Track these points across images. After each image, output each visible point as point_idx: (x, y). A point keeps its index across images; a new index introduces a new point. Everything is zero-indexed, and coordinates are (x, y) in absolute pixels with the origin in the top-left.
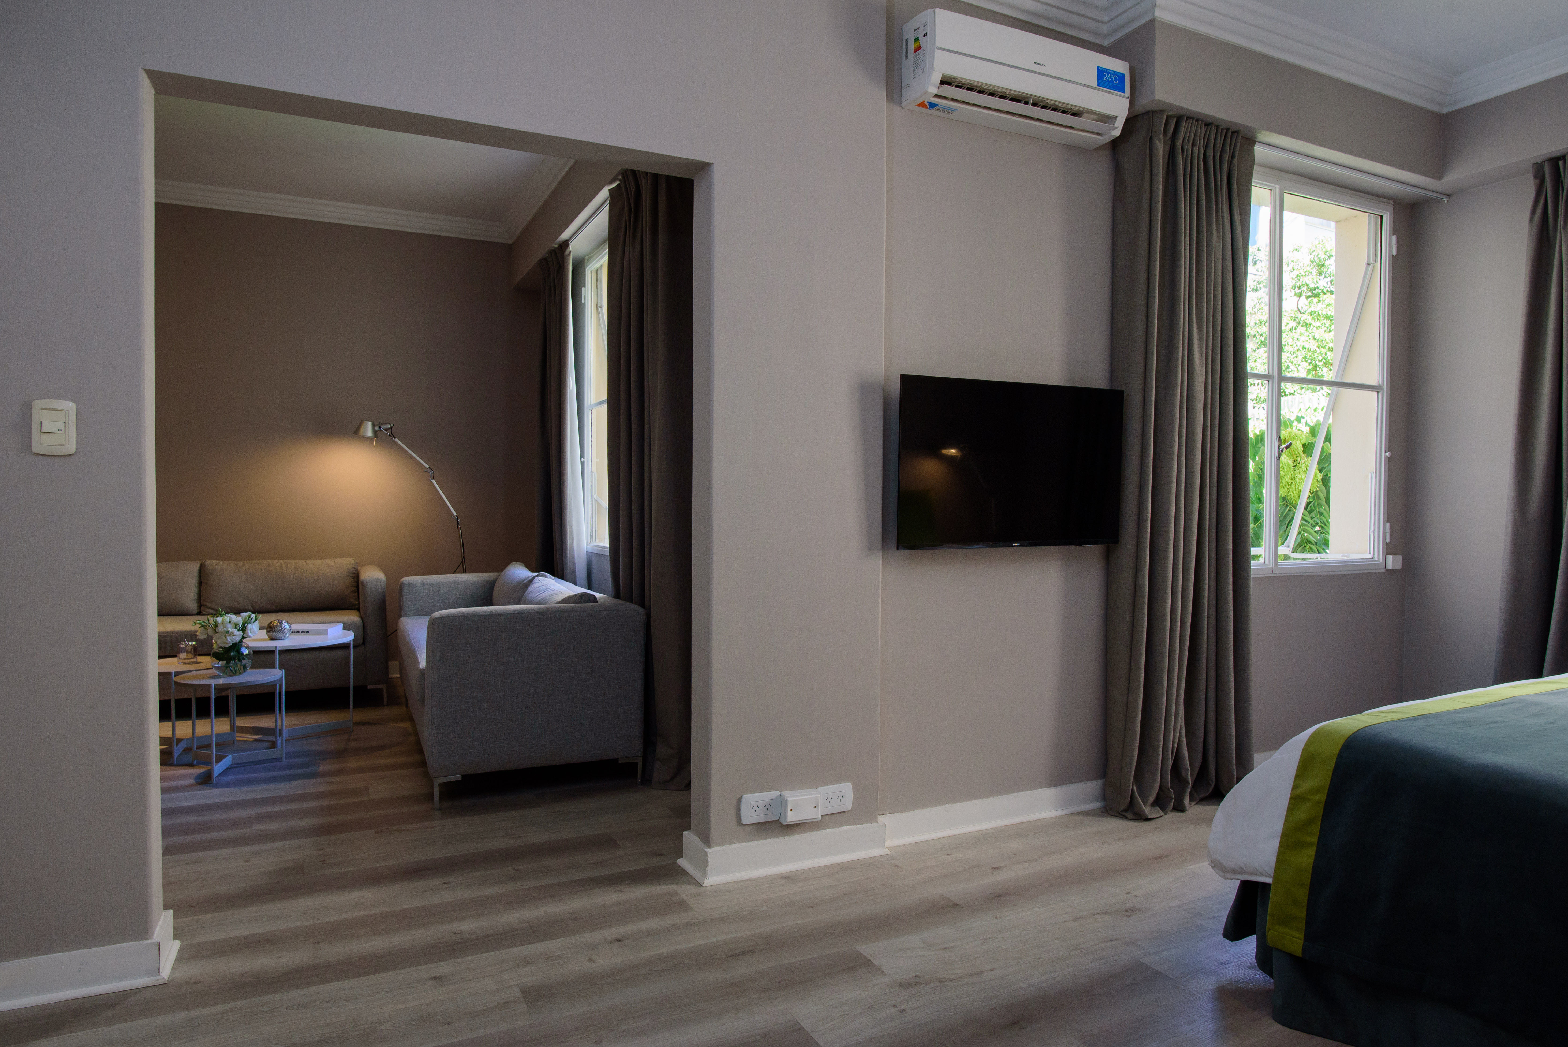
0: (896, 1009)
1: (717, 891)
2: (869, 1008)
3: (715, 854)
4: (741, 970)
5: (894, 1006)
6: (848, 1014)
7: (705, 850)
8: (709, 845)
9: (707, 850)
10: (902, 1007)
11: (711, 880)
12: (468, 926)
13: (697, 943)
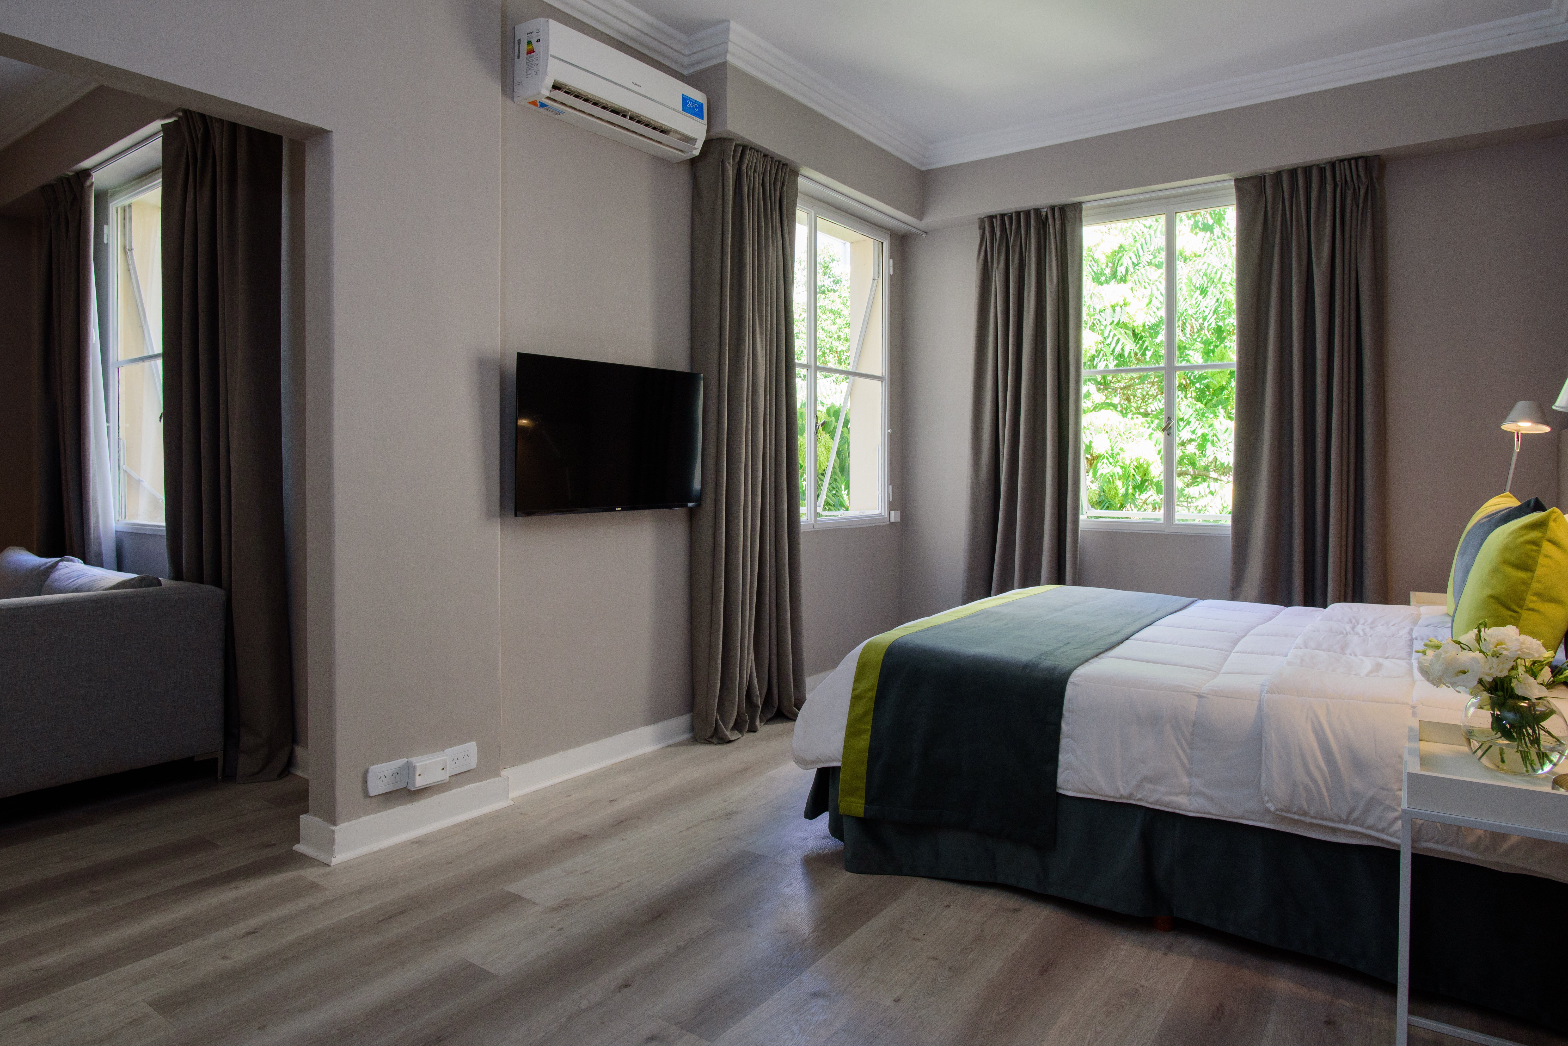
0: (554, 929)
1: (348, 867)
2: (529, 934)
3: (343, 831)
4: (395, 931)
5: (552, 927)
6: (511, 943)
7: (331, 828)
8: (334, 823)
9: (333, 828)
10: (560, 926)
11: (339, 858)
12: (51, 960)
13: (342, 917)
